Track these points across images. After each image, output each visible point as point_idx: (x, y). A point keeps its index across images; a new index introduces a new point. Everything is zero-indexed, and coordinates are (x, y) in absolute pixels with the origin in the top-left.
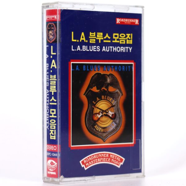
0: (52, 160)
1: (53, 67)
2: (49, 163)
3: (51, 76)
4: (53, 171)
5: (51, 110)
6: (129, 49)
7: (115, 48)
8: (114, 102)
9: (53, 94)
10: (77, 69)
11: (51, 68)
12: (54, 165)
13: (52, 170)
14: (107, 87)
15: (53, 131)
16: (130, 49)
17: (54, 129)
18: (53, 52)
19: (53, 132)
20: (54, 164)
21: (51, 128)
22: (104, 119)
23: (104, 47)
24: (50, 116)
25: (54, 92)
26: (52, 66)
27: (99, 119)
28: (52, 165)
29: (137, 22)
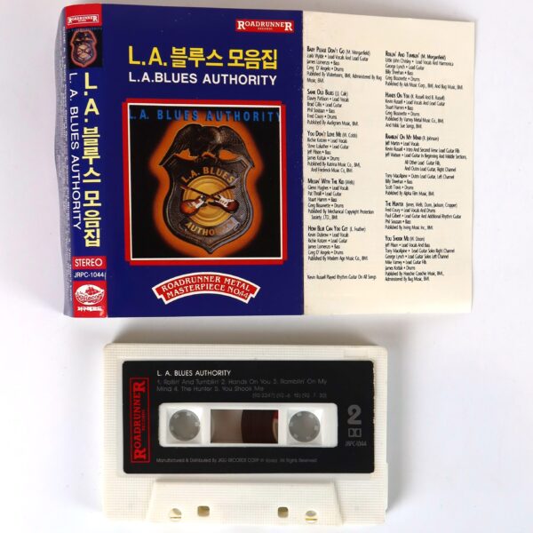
0: (91, 286)
1: (89, 113)
2: (84, 292)
3: (86, 129)
4: (96, 305)
5: (87, 193)
6: (268, 80)
7: (233, 77)
8: (232, 180)
9: (91, 163)
10: (143, 115)
11: (86, 113)
12: (97, 294)
13: (92, 303)
14: (215, 151)
15: (93, 231)
16: (273, 81)
17: (95, 228)
18: (90, 84)
19: (94, 234)
20: (97, 292)
21: (87, 226)
22: (209, 210)
23: (207, 76)
24: (85, 205)
25: (94, 160)
26: (88, 110)
27: (197, 210)
28: (91, 294)
29: (288, 26)
